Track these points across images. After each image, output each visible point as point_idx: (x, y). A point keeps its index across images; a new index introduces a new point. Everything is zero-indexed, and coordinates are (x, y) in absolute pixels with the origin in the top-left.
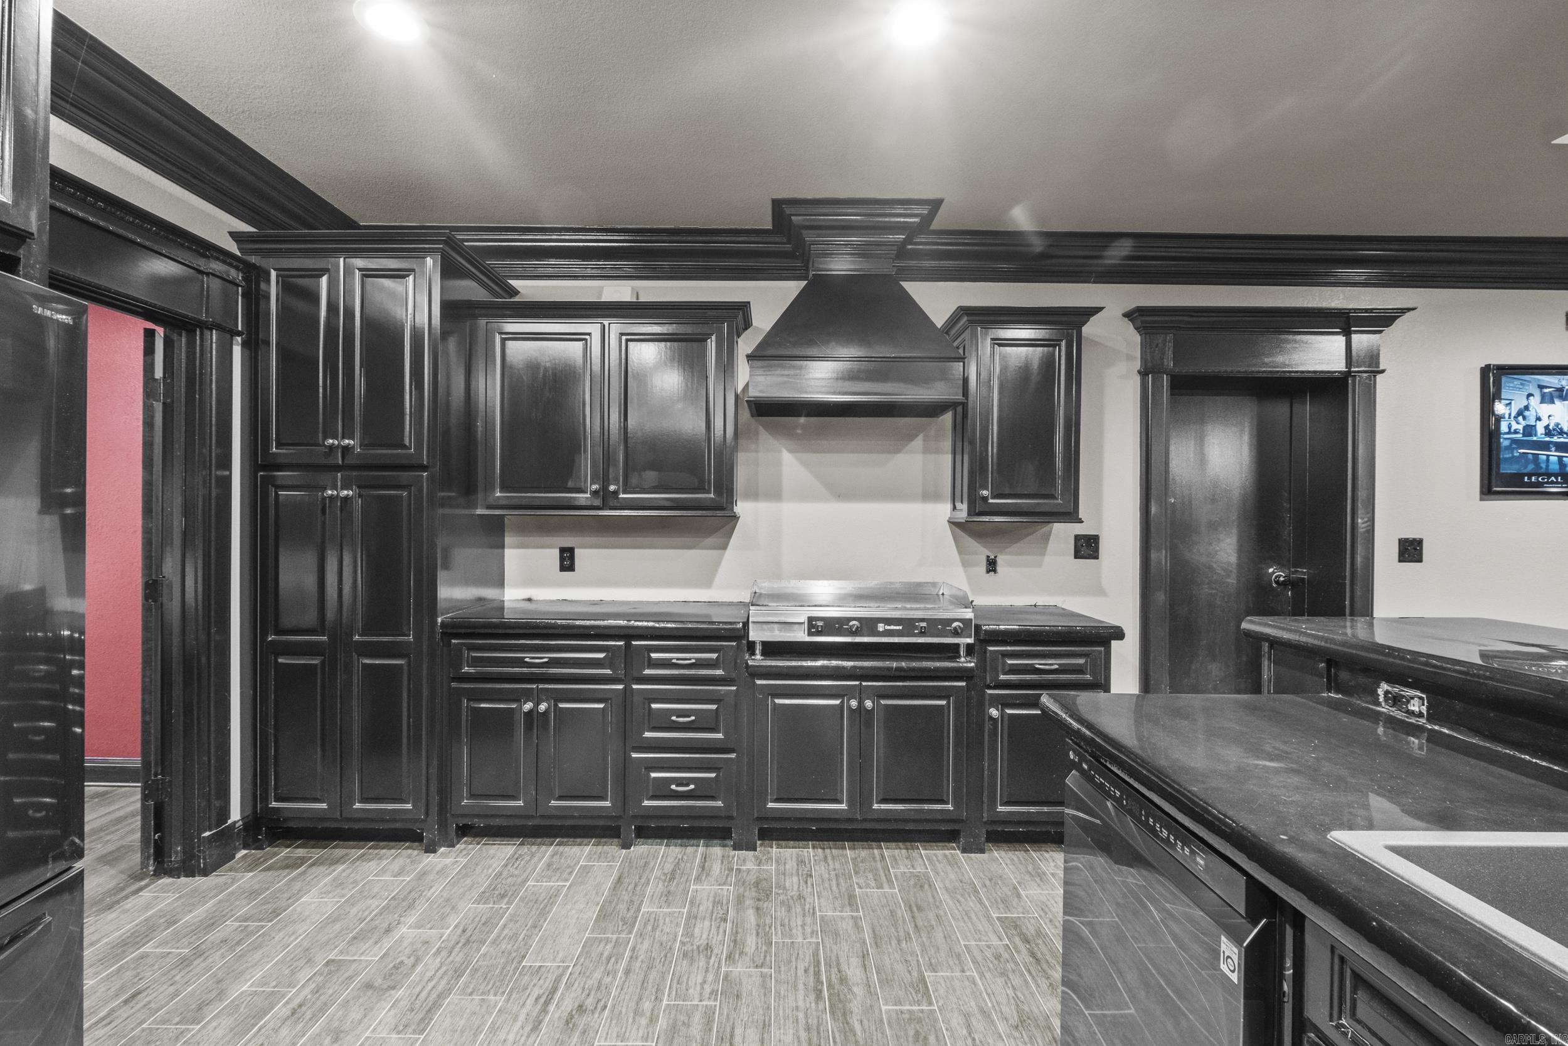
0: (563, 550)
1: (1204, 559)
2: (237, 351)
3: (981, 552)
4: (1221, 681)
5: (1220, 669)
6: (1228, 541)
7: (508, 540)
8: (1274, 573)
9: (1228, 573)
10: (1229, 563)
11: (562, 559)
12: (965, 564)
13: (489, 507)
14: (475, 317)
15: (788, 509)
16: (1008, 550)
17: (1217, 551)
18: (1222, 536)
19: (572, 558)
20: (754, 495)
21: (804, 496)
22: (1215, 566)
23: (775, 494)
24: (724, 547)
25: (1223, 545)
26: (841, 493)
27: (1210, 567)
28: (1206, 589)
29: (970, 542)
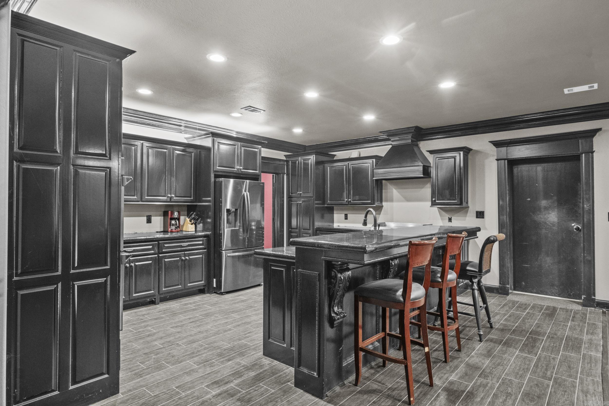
0: (345, 215)
1: (543, 220)
2: (285, 176)
3: (447, 216)
4: (551, 264)
5: (551, 260)
6: (553, 213)
7: (335, 212)
8: (574, 226)
9: (554, 225)
10: (554, 222)
11: (345, 217)
12: (442, 219)
13: (327, 205)
14: (325, 164)
15: (395, 204)
16: (455, 215)
17: (548, 217)
18: (550, 212)
19: (347, 217)
20: (386, 201)
21: (399, 201)
22: (547, 223)
23: (392, 200)
24: (380, 214)
25: (550, 215)
26: (408, 200)
27: (545, 223)
28: (544, 231)
29: (443, 213)
